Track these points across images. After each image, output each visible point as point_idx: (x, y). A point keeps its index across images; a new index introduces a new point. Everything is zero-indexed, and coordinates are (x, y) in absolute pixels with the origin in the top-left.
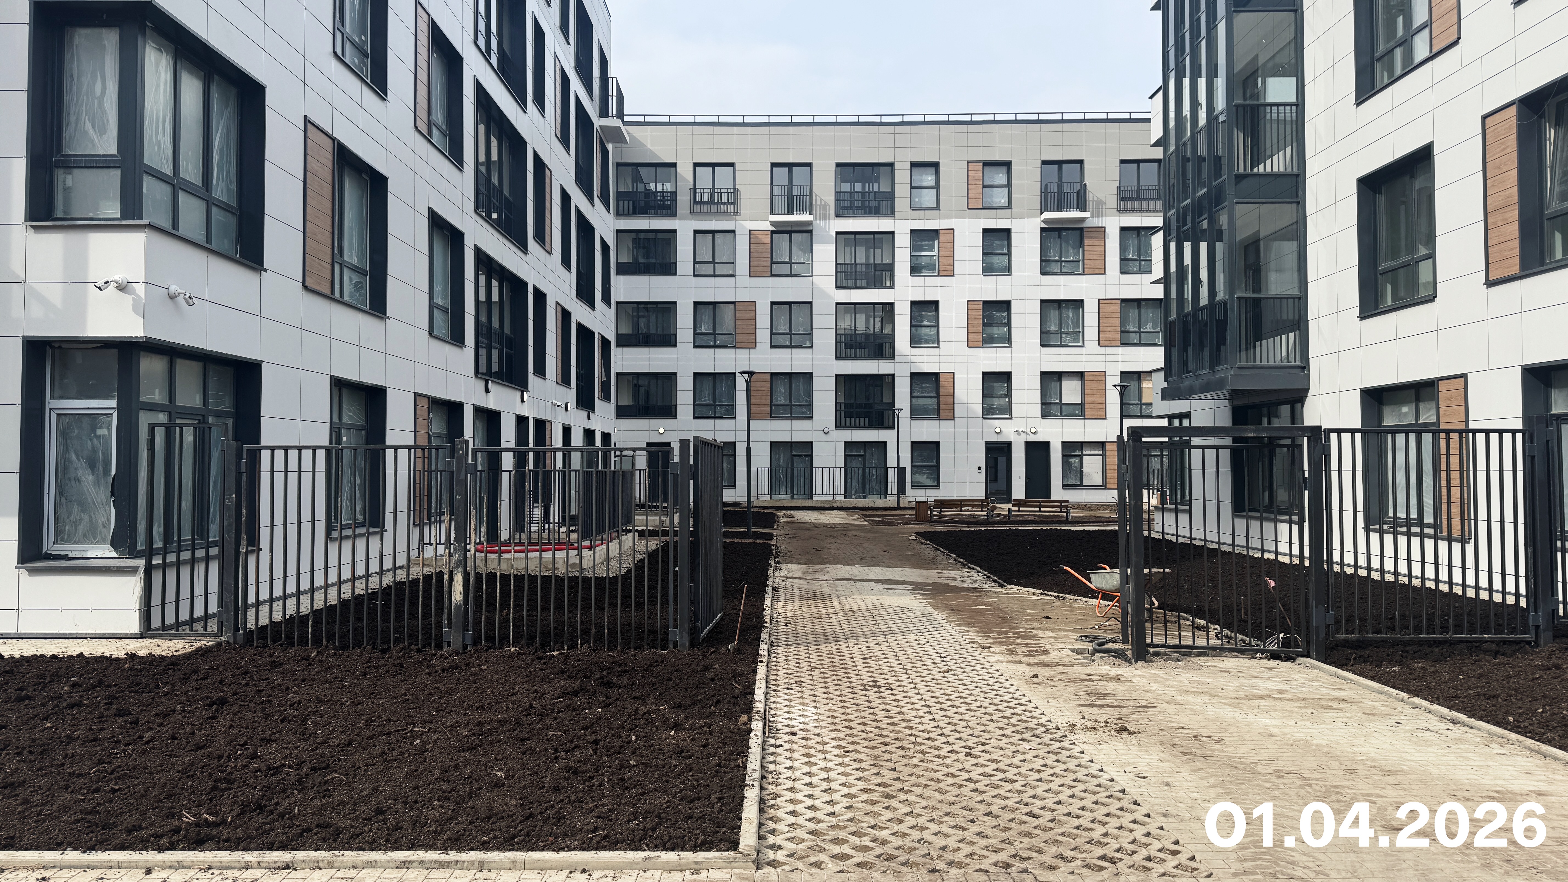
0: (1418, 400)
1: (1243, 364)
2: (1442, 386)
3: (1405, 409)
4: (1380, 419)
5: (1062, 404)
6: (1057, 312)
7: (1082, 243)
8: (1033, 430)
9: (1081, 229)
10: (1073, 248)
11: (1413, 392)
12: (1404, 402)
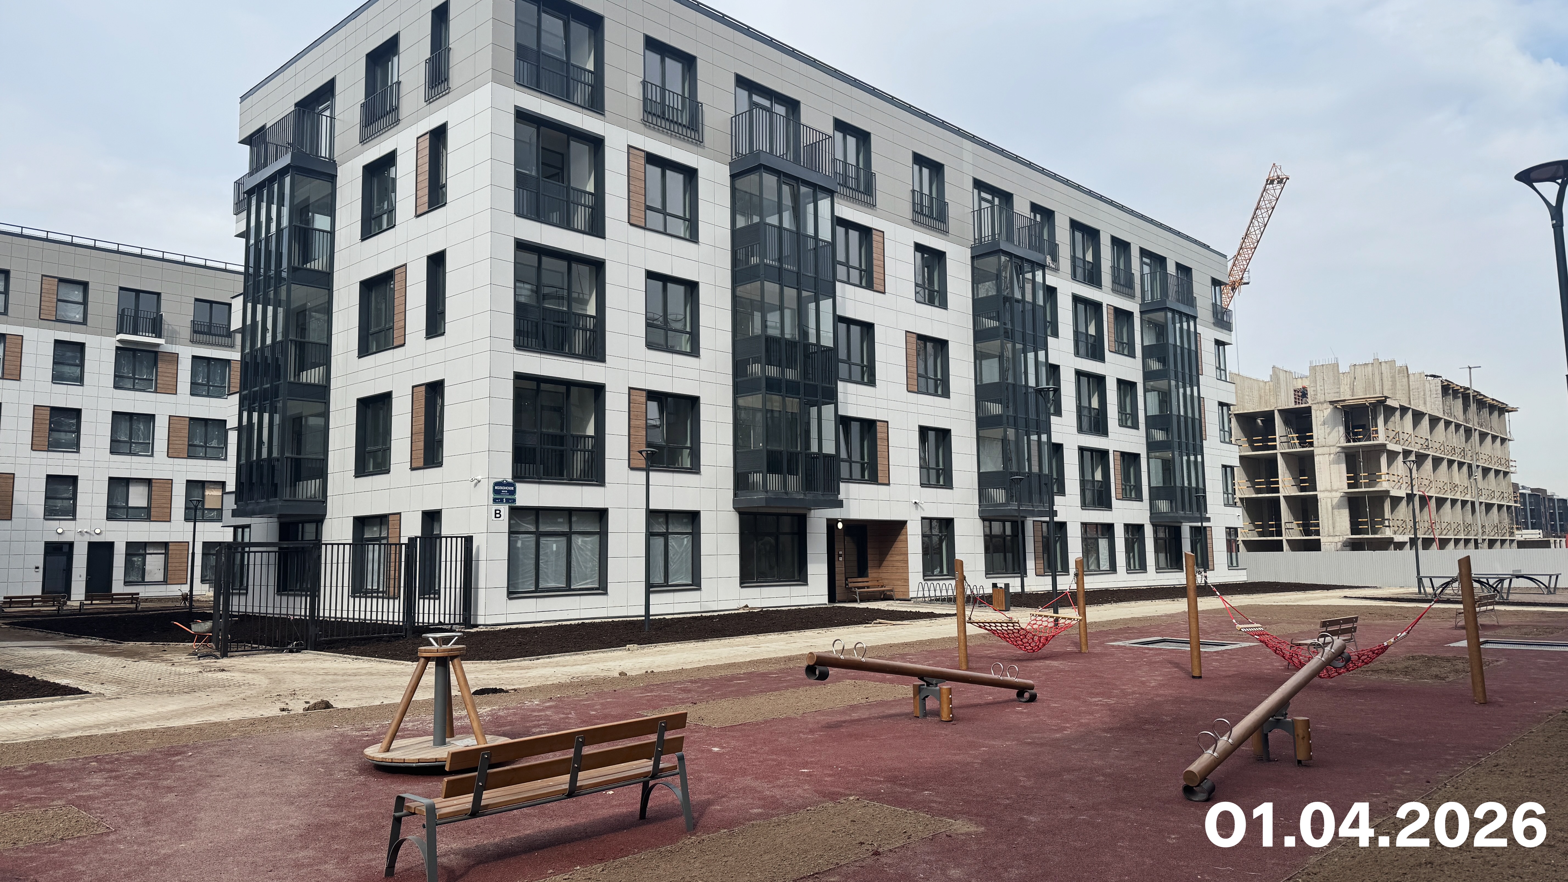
0: (381, 524)
1: (288, 498)
2: (391, 518)
3: (375, 529)
4: (363, 535)
5: (128, 508)
6: (128, 424)
7: (156, 364)
8: (98, 531)
9: (156, 353)
10: (147, 368)
11: (379, 520)
12: (374, 525)
